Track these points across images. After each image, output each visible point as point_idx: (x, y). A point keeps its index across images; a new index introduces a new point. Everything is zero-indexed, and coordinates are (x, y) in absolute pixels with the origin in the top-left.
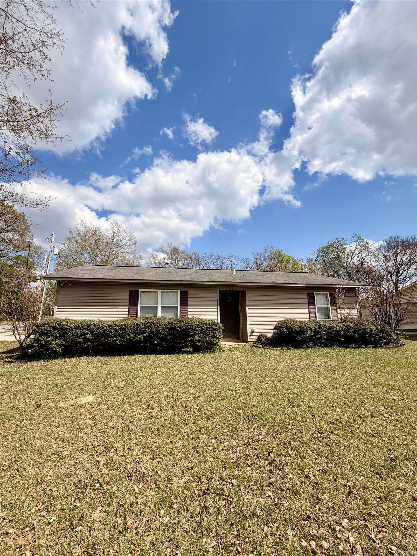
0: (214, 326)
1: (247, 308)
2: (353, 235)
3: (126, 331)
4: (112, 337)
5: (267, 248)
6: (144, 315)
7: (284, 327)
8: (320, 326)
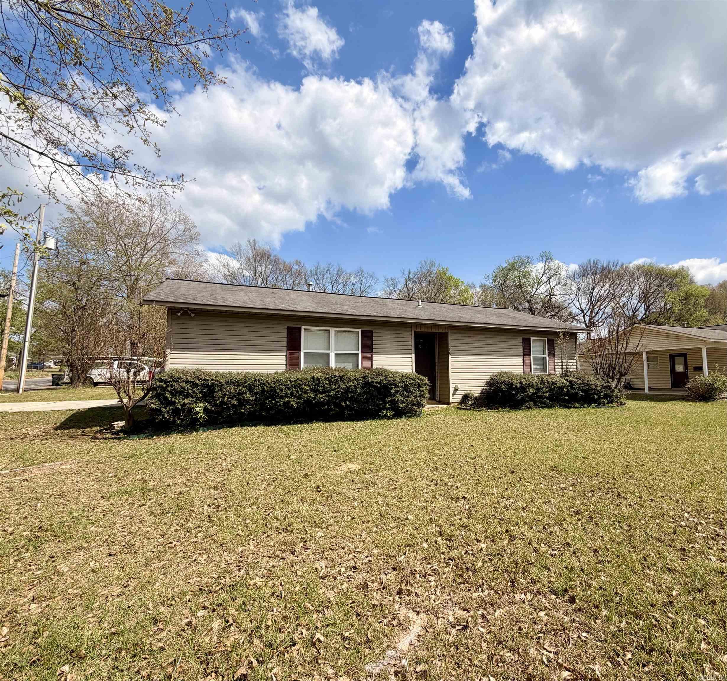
0: (419, 381)
1: (450, 357)
2: (542, 254)
3: (302, 389)
4: (282, 397)
5: (424, 264)
6: (311, 365)
7: (502, 383)
8: (542, 382)
